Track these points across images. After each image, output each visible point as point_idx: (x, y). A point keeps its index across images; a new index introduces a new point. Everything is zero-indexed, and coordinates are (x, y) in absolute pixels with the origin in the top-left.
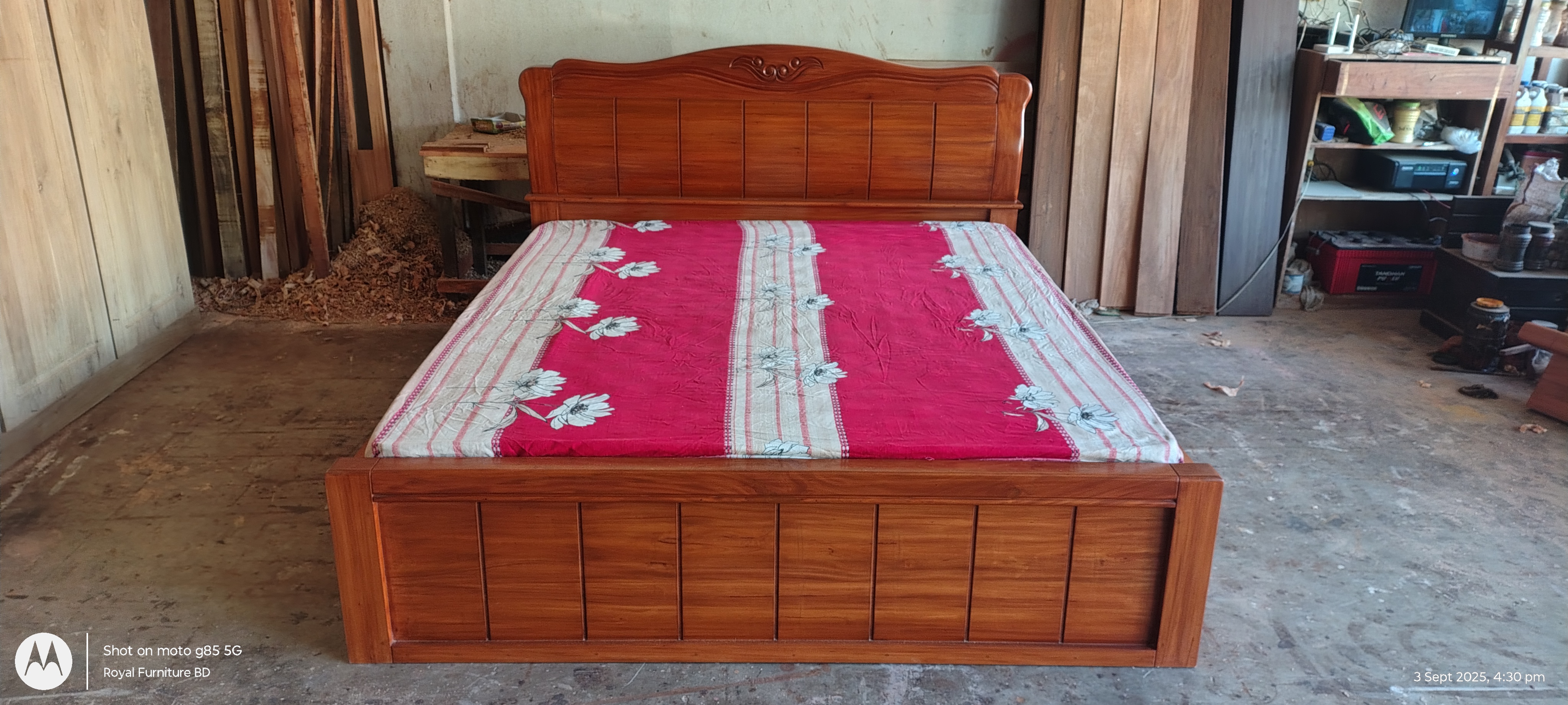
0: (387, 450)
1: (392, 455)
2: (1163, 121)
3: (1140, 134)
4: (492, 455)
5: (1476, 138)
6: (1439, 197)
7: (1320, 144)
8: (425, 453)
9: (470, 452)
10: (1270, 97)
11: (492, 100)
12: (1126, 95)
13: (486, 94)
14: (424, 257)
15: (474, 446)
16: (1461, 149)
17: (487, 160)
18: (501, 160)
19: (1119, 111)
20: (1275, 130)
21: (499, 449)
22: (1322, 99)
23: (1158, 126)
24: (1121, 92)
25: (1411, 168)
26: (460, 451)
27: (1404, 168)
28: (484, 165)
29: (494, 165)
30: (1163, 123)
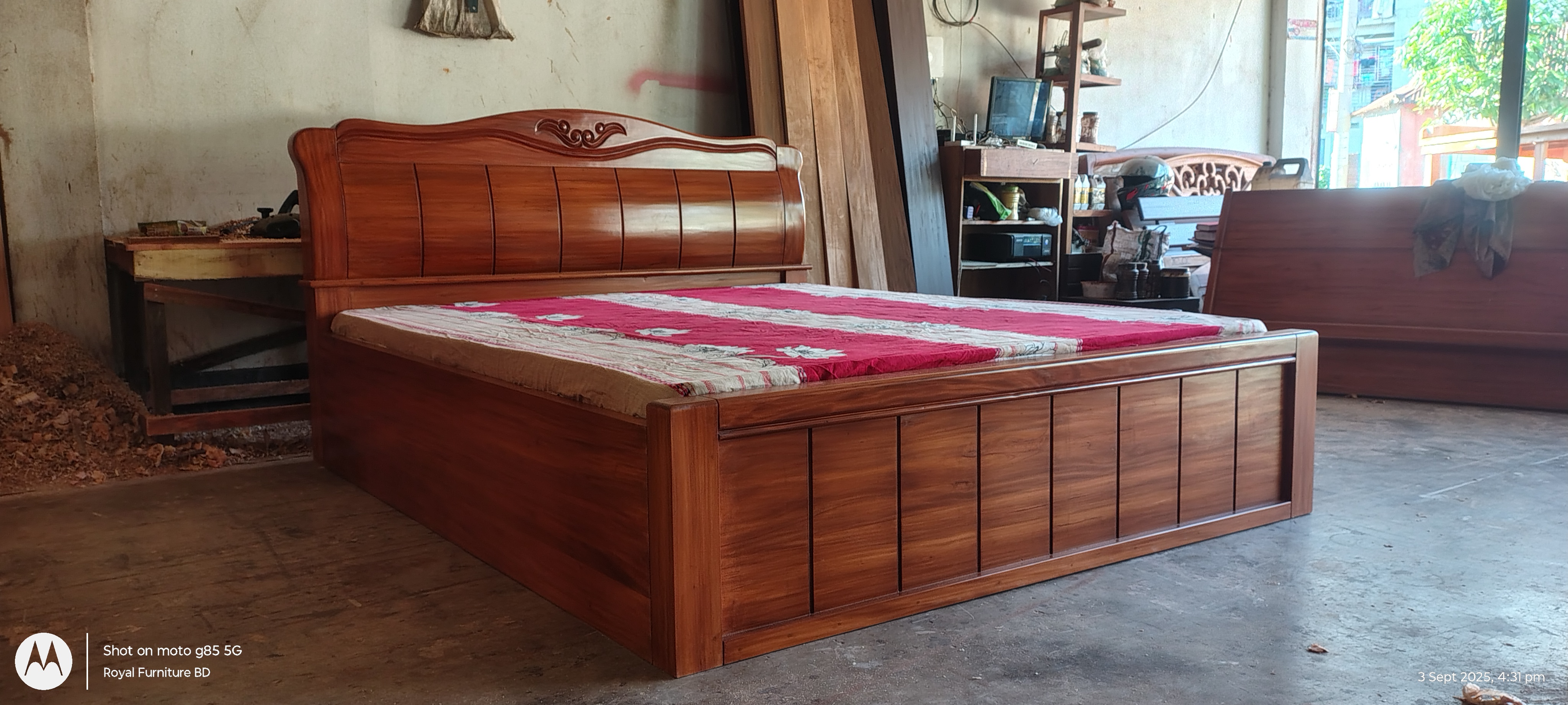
0: (700, 387)
1: (708, 391)
2: (858, 205)
3: (843, 216)
4: (798, 381)
5: (1056, 214)
6: (1042, 264)
7: (966, 222)
8: (738, 385)
9: (779, 380)
10: (928, 182)
11: (149, 207)
12: (827, 183)
13: (141, 198)
14: (96, 402)
15: (782, 374)
16: (1049, 223)
17: (223, 252)
18: (240, 252)
19: (825, 197)
20: (936, 209)
21: (805, 375)
22: (965, 182)
23: (855, 209)
24: (823, 181)
25: (1021, 240)
26: (770, 380)
27: (1018, 240)
28: (220, 259)
29: (231, 258)
30: (859, 207)
